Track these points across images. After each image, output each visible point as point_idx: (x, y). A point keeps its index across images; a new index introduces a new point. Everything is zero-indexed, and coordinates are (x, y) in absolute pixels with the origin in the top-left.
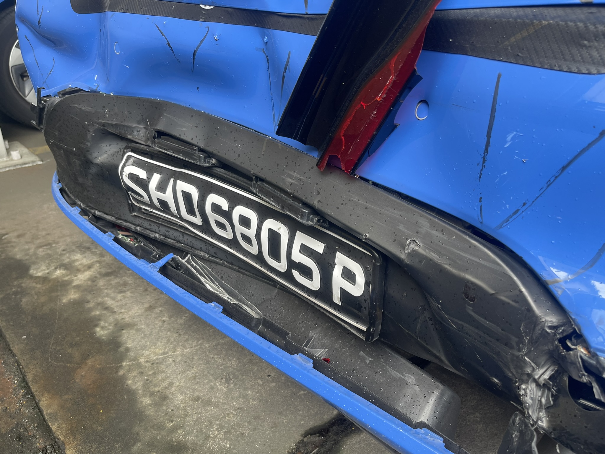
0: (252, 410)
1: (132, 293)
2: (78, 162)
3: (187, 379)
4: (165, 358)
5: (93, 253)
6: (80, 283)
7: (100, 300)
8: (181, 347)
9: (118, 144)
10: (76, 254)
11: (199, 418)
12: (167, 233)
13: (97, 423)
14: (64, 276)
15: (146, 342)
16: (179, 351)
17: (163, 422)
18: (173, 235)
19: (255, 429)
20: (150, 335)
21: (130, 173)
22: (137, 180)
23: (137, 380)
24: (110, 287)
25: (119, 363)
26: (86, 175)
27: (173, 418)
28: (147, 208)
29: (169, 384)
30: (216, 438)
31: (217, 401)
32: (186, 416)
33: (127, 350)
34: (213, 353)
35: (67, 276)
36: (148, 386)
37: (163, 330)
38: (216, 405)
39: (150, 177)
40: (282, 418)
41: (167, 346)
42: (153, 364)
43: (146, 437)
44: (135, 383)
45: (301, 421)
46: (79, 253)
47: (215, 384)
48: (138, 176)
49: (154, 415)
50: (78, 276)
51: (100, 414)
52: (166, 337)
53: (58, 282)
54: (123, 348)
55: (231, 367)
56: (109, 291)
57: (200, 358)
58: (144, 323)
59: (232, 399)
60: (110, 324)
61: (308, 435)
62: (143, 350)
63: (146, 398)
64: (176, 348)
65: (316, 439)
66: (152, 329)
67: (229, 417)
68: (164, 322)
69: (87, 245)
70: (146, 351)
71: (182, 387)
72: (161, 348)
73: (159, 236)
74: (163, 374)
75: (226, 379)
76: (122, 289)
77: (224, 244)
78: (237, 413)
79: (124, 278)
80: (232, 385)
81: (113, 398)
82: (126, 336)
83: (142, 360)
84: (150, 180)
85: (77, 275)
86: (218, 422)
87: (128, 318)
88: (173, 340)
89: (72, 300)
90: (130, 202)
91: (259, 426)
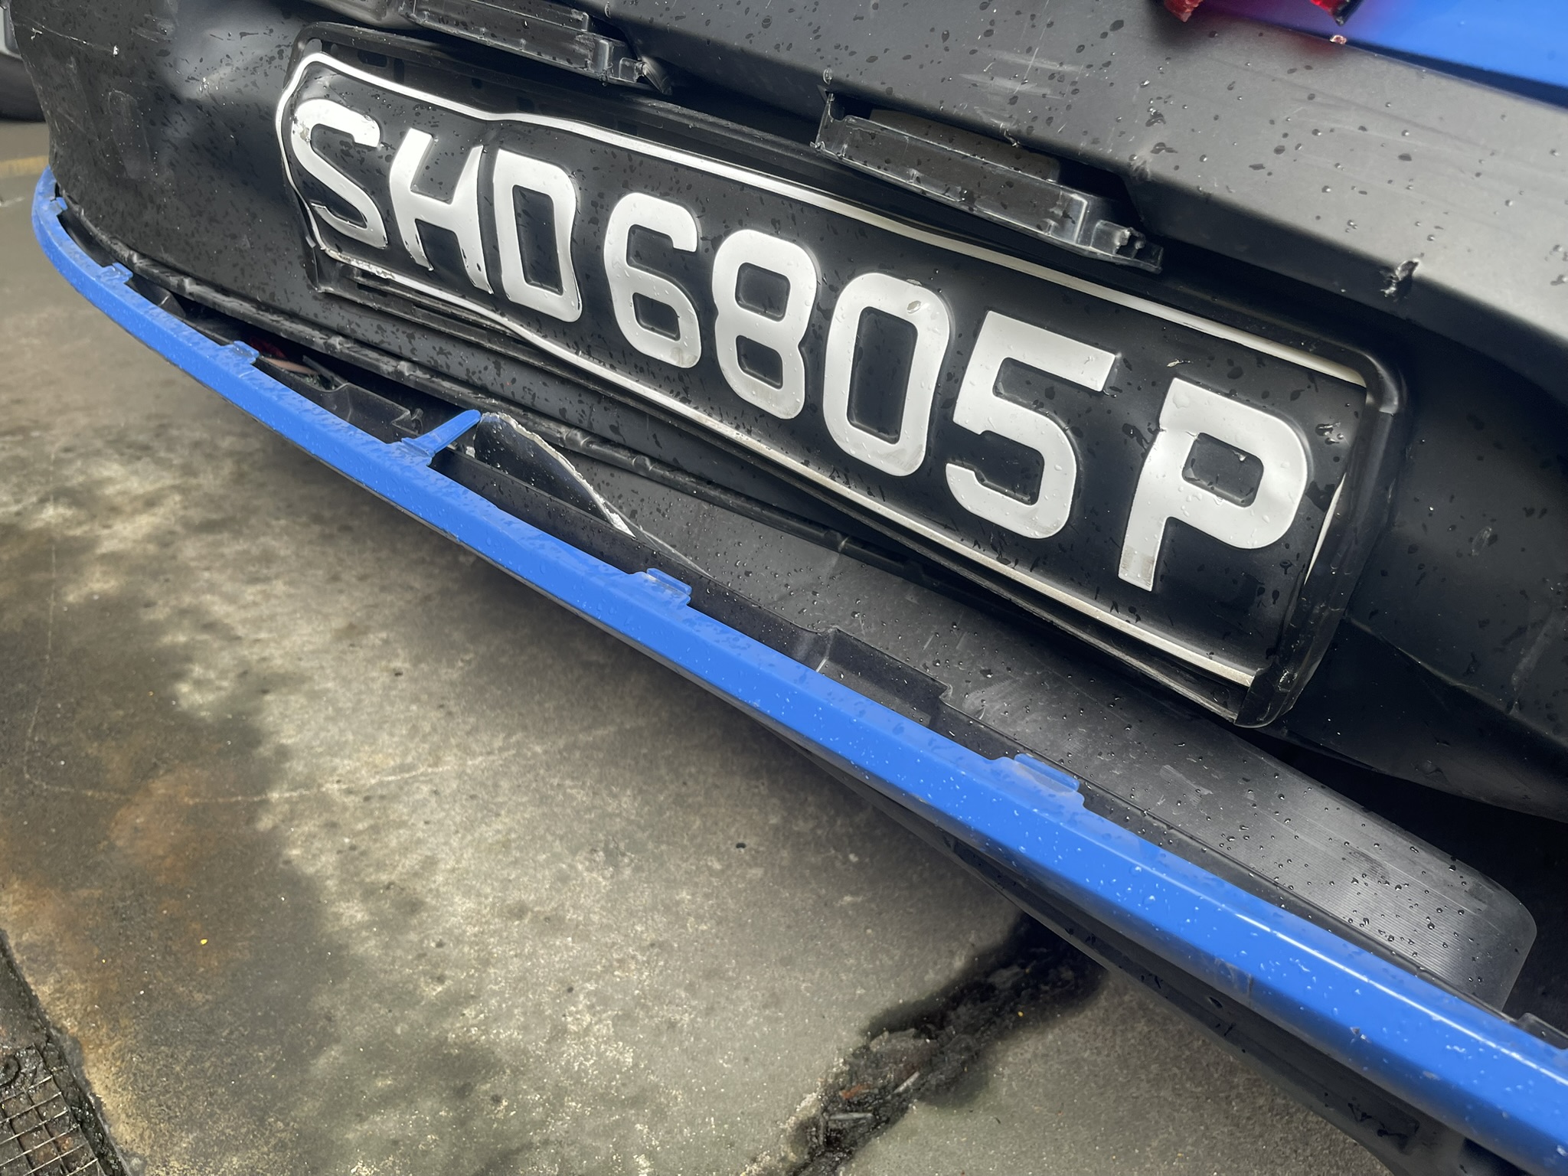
0: (696, 950)
1: (290, 583)
2: (125, 98)
3: (483, 847)
4: (406, 782)
5: (160, 463)
6: (121, 546)
7: (187, 600)
8: (455, 750)
9: (271, 31)
10: (108, 464)
11: (527, 970)
12: (441, 360)
13: (192, 980)
14: (68, 524)
15: (342, 732)
16: (450, 763)
17: (411, 982)
18: (460, 364)
19: (710, 1011)
20: (354, 710)
21: (319, 127)
22: (346, 154)
23: (320, 846)
24: (218, 564)
25: (258, 793)
26: (152, 150)
27: (445, 969)
28: (375, 269)
29: (424, 862)
30: (587, 1035)
31: (581, 918)
32: (486, 962)
33: (283, 753)
34: (559, 771)
35: (80, 524)
36: (356, 867)
37: (395, 697)
38: (581, 933)
39: (392, 142)
40: (796, 978)
41: (411, 745)
42: (367, 799)
43: (358, 1028)
44: (314, 856)
45: (855, 987)
46: (115, 460)
47: (571, 867)
48: (349, 136)
49: (379, 957)
50: (115, 528)
51: (201, 952)
52: (407, 720)
53: (51, 540)
54: (268, 746)
55: (619, 815)
56: (218, 577)
57: (519, 786)
58: (333, 675)
59: (631, 914)
60: (223, 674)
61: (882, 1032)
62: (335, 755)
63: (351, 904)
64: (441, 754)
65: (907, 1043)
66: (360, 692)
67: (623, 971)
68: (398, 674)
69: (142, 438)
70: (343, 758)
71: (468, 873)
72: (390, 751)
73: (409, 370)
74: (401, 831)
75: (608, 853)
76: (257, 572)
77: (659, 386)
78: (649, 957)
79: (262, 539)
80: (627, 872)
81: (240, 899)
82: (276, 712)
83: (332, 788)
84: (395, 154)
85: (110, 522)
86: (591, 987)
87: (281, 656)
88: (428, 729)
89: (96, 597)
90: (312, 245)
91: (723, 1001)
